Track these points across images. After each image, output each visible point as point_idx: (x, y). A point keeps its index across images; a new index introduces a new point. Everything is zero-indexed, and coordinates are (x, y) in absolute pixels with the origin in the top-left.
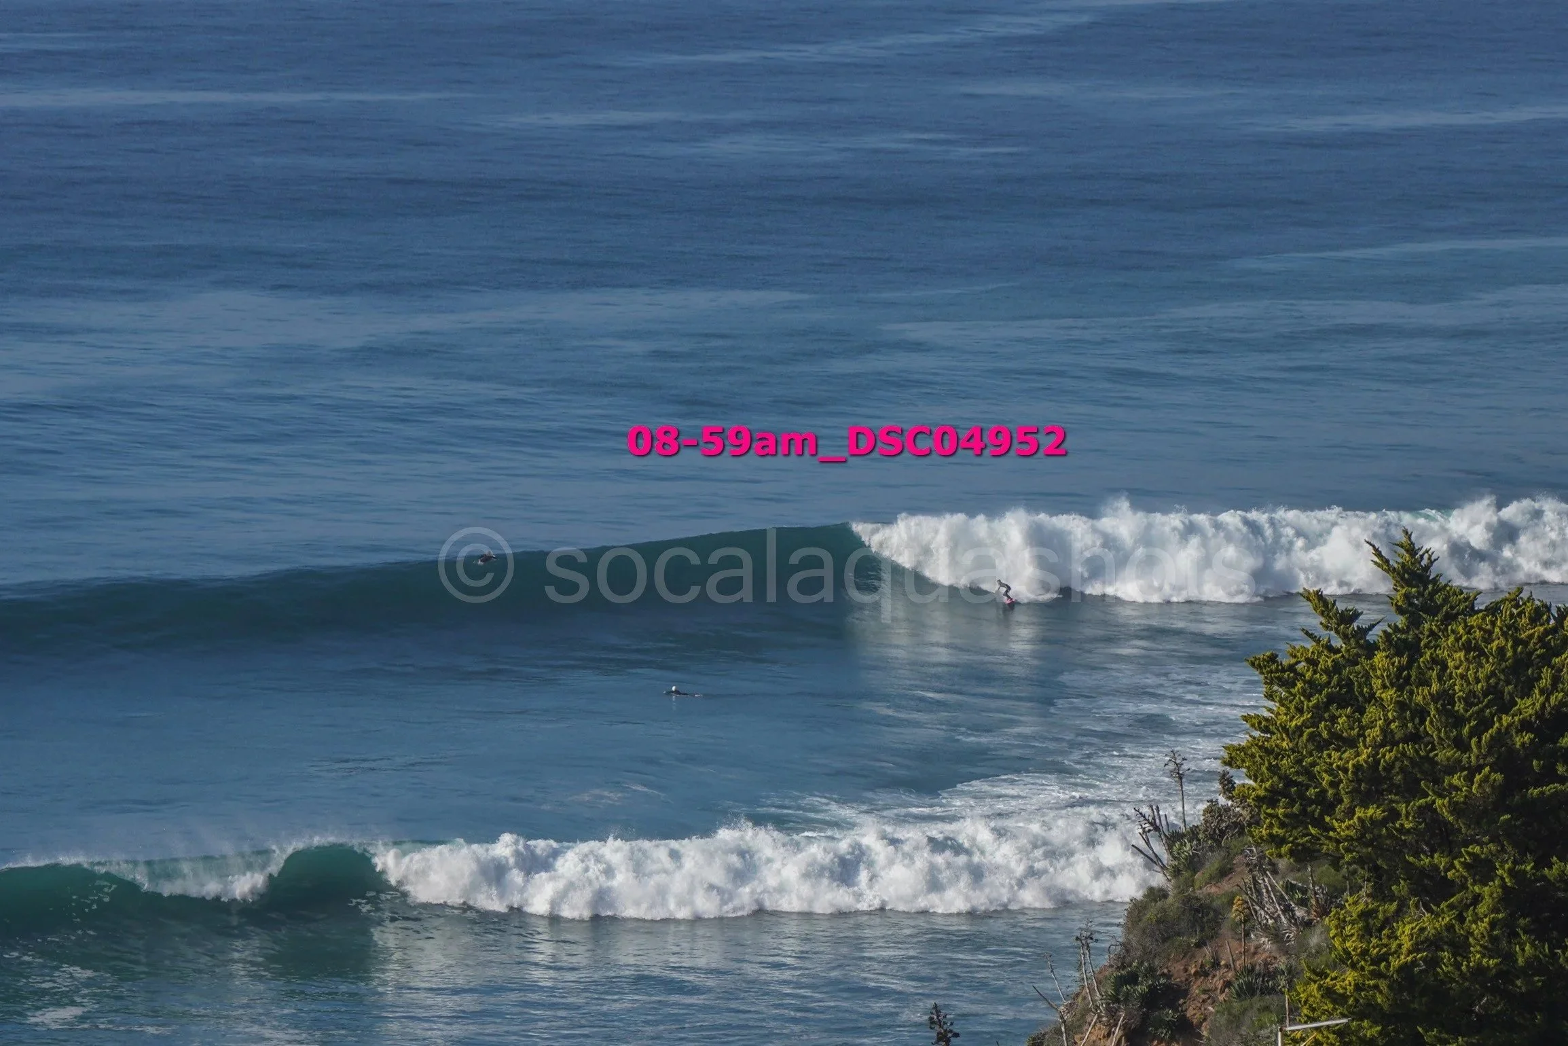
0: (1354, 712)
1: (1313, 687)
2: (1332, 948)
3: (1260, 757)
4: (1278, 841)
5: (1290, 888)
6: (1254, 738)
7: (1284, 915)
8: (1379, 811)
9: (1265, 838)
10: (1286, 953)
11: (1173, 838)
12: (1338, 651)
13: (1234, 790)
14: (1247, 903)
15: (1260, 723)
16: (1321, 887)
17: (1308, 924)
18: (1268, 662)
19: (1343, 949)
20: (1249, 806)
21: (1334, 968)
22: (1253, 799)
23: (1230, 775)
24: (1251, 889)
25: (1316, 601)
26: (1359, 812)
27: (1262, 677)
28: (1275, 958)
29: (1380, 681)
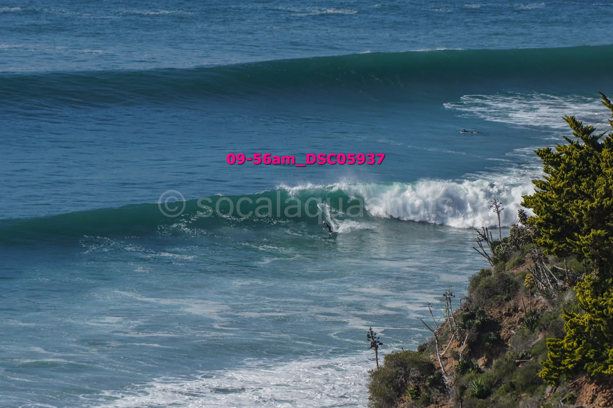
0: (590, 180)
1: (569, 167)
2: (577, 301)
3: (541, 202)
4: (550, 246)
5: (554, 270)
6: (538, 192)
7: (552, 285)
8: (603, 231)
9: (542, 244)
10: (553, 304)
11: (494, 244)
12: (582, 148)
13: (527, 219)
14: (532, 278)
15: (541, 185)
16: (571, 270)
17: (564, 290)
18: (546, 153)
19: (584, 302)
20: (534, 228)
21: (578, 312)
22: (537, 224)
23: (524, 212)
24: (534, 271)
25: (572, 122)
26: (593, 232)
27: (543, 160)
28: (547, 307)
29: (605, 164)
